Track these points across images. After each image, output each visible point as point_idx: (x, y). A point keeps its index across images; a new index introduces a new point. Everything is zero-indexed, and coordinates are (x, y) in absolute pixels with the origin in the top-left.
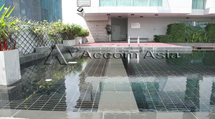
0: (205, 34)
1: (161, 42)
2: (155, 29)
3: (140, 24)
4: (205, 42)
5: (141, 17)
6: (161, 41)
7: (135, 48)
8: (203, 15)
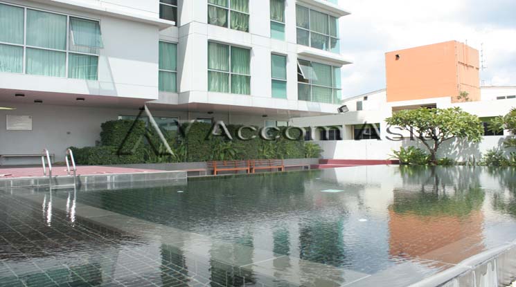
0: (182, 144)
1: (92, 164)
2: (69, 133)
3: (31, 120)
4: (183, 161)
5: (35, 101)
6: (93, 162)
7: (64, 180)
8: (177, 104)
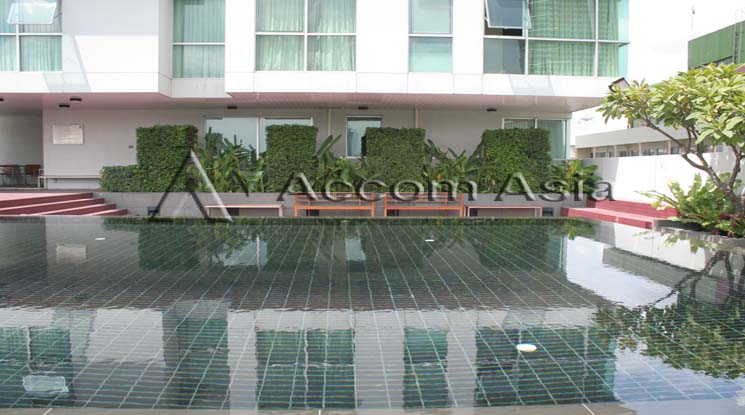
2: (131, 147)
3: (81, 131)
